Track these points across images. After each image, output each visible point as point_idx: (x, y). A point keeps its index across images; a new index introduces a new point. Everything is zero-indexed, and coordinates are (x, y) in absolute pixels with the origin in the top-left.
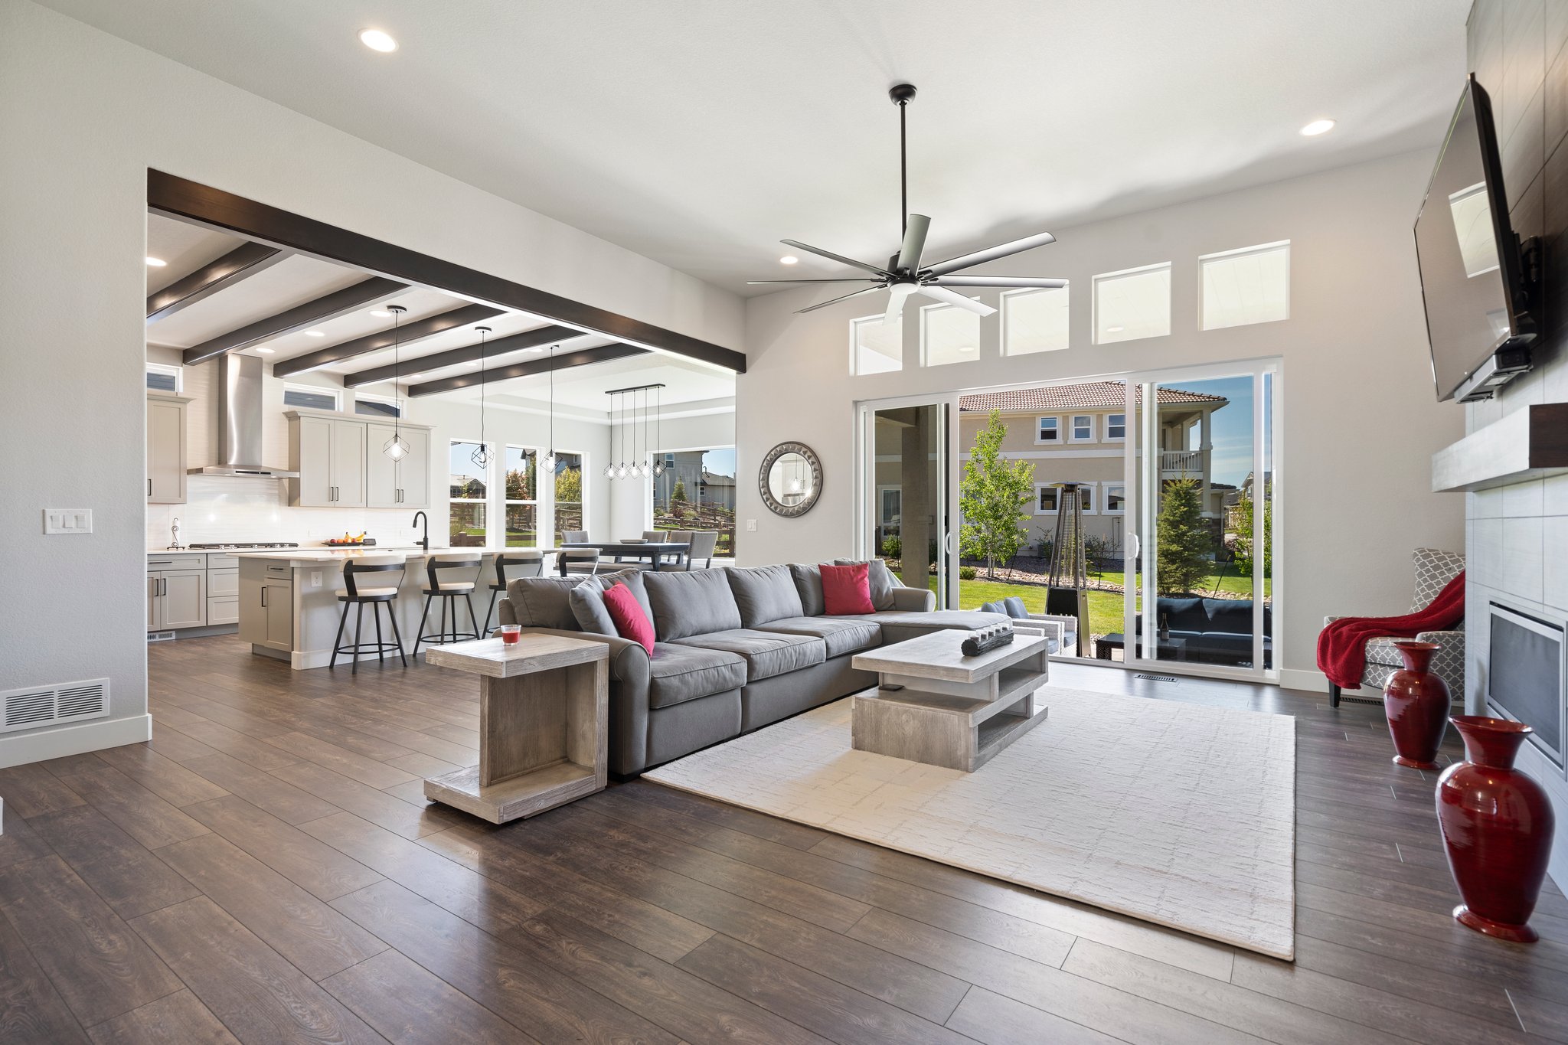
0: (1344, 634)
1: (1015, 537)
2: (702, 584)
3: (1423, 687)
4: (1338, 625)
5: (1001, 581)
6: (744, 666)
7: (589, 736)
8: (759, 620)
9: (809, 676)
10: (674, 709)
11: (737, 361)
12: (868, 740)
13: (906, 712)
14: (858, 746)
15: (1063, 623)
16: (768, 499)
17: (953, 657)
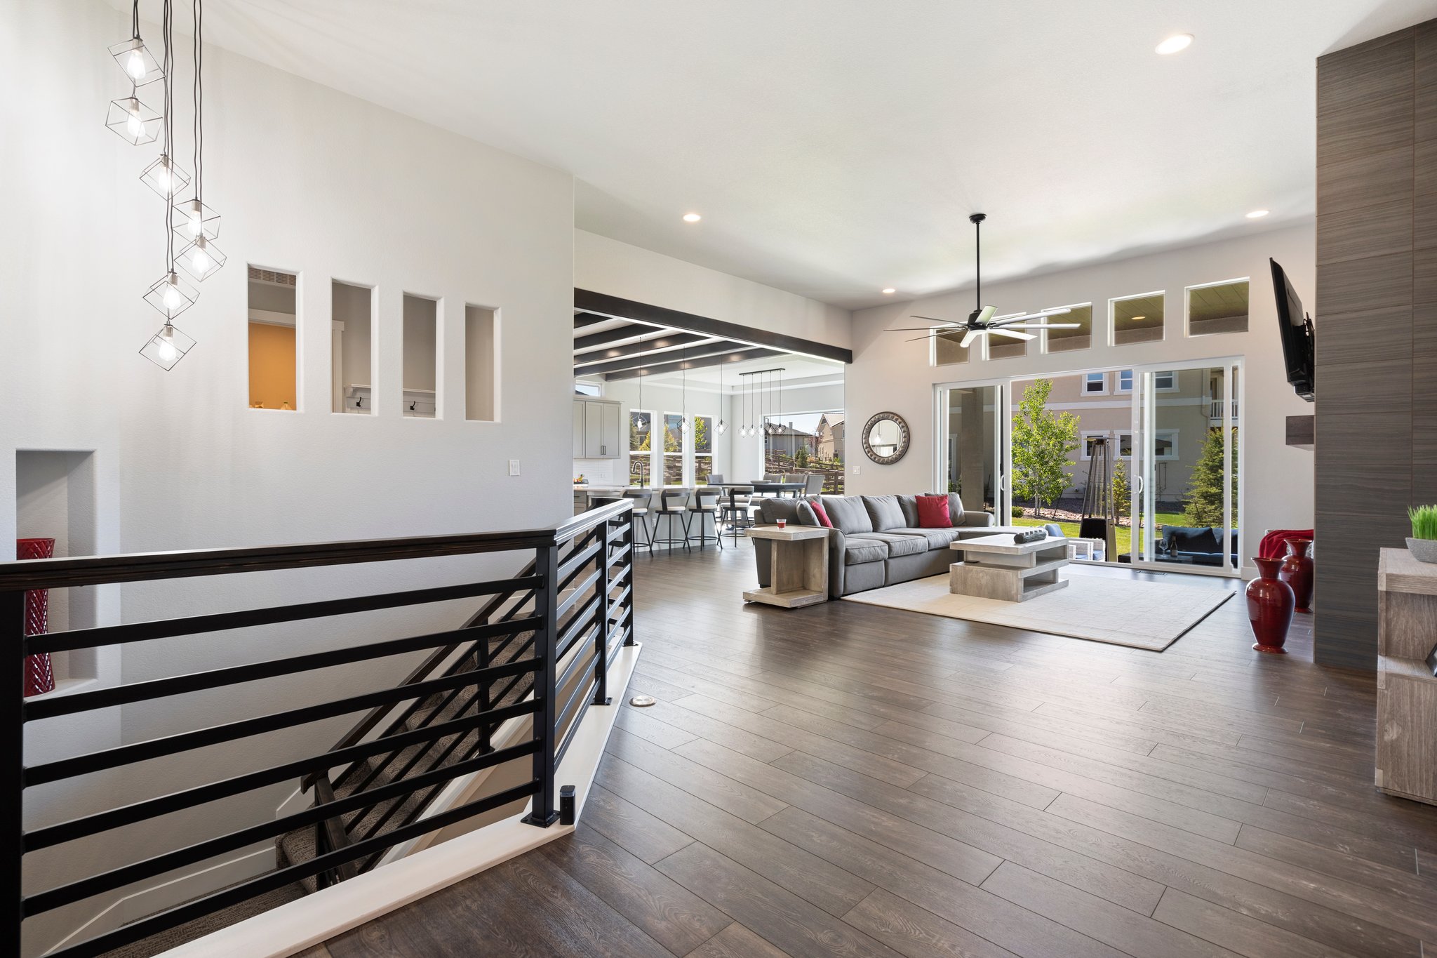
0: (1274, 541)
1: (1060, 480)
2: (851, 505)
3: (1300, 565)
4: (1272, 534)
5: (1047, 519)
6: (887, 547)
7: (818, 575)
8: (883, 528)
9: (919, 558)
10: (855, 566)
11: (845, 355)
12: (960, 588)
13: (982, 571)
14: (953, 592)
15: (1092, 543)
16: (871, 455)
17: (1009, 542)
